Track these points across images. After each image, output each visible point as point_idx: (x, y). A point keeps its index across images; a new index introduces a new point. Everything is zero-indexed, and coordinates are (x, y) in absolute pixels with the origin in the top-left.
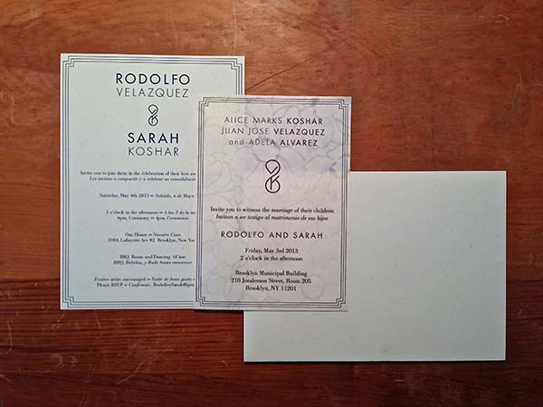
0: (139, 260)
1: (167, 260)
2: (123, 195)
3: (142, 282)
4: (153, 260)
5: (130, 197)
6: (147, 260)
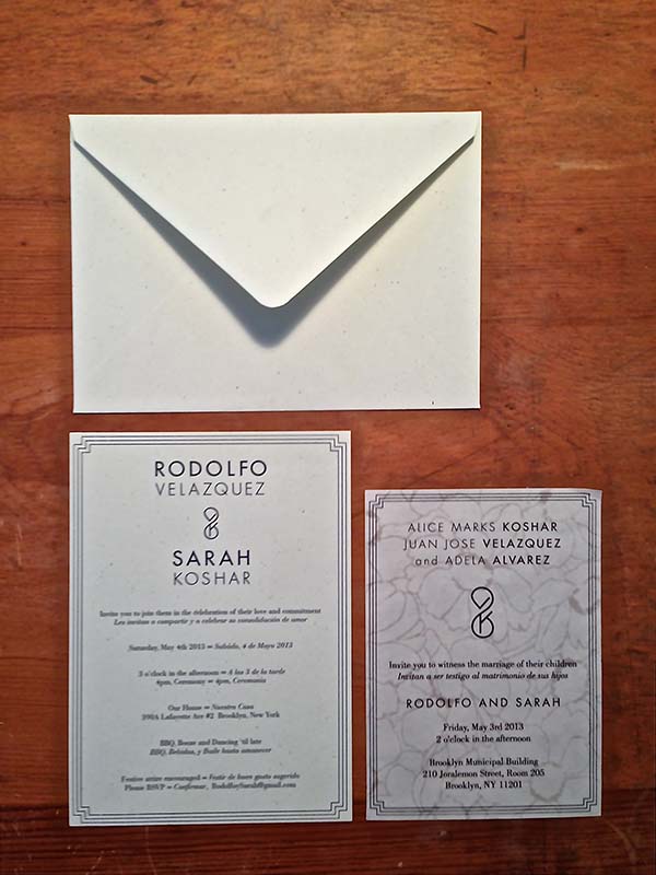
0: (190, 748)
1: (232, 747)
2: (164, 647)
3: (194, 783)
4: (211, 747)
5: (175, 649)
6: (203, 748)
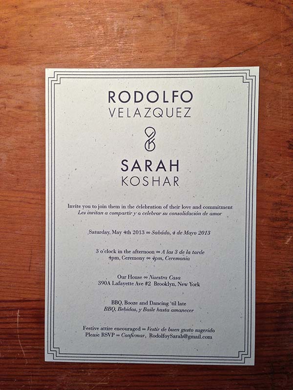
0: (133, 307)
1: (164, 307)
2: (115, 232)
3: (137, 332)
4: (149, 307)
5: (123, 233)
6: (142, 307)
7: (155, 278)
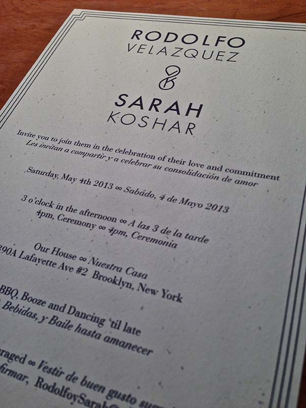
1: (91, 326)
2: (65, 178)
4: (63, 317)
6: (51, 313)
7: (98, 264)
